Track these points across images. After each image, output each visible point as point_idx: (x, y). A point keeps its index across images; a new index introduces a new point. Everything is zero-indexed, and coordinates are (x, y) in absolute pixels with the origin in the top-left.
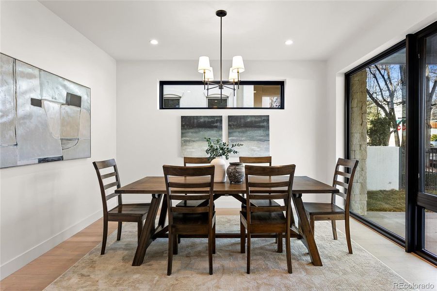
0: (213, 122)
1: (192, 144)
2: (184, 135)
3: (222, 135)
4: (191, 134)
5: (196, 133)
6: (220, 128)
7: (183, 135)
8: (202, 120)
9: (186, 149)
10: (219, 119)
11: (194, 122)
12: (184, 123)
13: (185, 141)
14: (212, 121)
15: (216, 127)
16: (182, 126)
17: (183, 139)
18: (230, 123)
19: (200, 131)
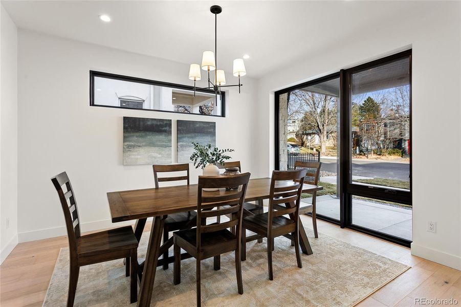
0: (162, 126)
1: (137, 149)
2: (128, 139)
3: (171, 140)
4: (135, 138)
5: (142, 137)
6: (170, 133)
7: (125, 139)
8: (149, 123)
9: (130, 155)
10: (169, 123)
11: (139, 125)
12: (127, 126)
13: (129, 146)
14: (161, 124)
15: (165, 131)
16: (125, 128)
17: (126, 143)
18: (180, 128)
19: (146, 135)
